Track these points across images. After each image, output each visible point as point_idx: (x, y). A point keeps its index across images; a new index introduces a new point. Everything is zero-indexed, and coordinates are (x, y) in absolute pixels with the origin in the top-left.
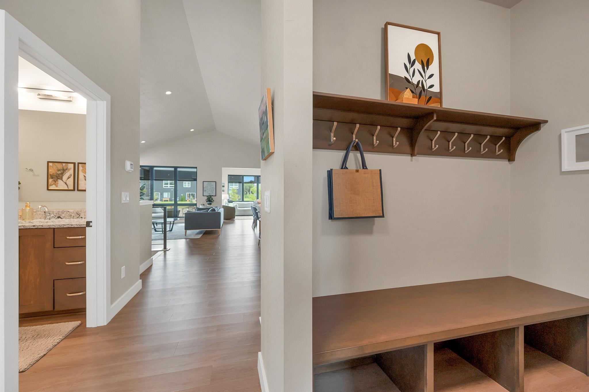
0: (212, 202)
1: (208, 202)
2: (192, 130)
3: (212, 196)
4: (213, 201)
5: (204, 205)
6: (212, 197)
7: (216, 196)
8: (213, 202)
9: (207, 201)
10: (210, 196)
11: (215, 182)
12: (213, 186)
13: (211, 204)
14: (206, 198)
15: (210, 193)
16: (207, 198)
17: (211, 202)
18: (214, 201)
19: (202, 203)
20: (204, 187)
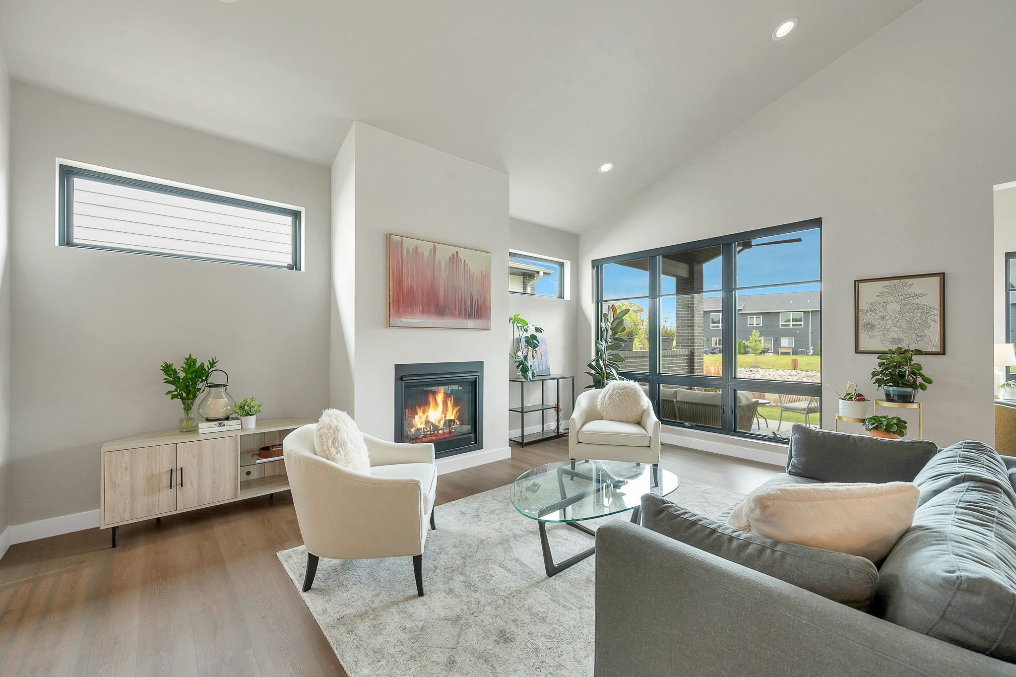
0: (914, 385)
1: (892, 389)
2: (785, 29)
3: (919, 352)
4: (919, 380)
5: (864, 400)
6: (916, 359)
7: (943, 352)
8: (923, 388)
9: (879, 382)
10: (901, 352)
11: (937, 280)
12: (921, 301)
13: (905, 399)
14: (873, 363)
15: (900, 340)
16: (881, 364)
17: (905, 385)
18: (929, 381)
19: (848, 386)
20: (863, 306)
